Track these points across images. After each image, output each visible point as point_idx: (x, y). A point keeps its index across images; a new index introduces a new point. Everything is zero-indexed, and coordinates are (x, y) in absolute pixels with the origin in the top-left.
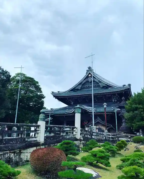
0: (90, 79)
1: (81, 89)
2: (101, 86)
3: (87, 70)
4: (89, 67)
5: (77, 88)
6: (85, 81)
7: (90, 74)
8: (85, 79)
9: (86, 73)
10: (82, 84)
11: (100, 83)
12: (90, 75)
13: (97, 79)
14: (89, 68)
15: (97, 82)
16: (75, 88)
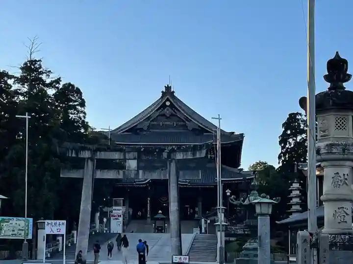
0: (168, 110)
1: (149, 128)
2: (190, 128)
3: (163, 92)
4: (166, 86)
6: (158, 114)
7: (168, 100)
8: (157, 110)
9: (160, 97)
11: (186, 122)
12: (168, 103)
13: (182, 114)
14: (168, 88)
15: (180, 118)
16: (136, 126)
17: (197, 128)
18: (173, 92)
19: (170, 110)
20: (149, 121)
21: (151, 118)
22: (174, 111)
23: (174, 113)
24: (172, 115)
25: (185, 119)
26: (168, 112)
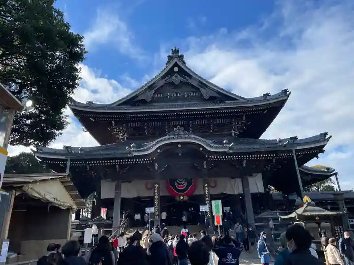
0: (176, 77)
1: (154, 101)
2: (206, 97)
4: (174, 49)
5: (140, 98)
6: (162, 83)
7: (176, 65)
8: (163, 78)
9: (166, 62)
10: (156, 88)
11: (201, 89)
12: (176, 69)
13: (195, 79)
14: (175, 51)
15: (193, 86)
16: (136, 96)
17: (217, 95)
18: (182, 56)
19: (179, 77)
20: (153, 91)
21: (155, 87)
22: (185, 78)
23: (184, 80)
24: (182, 83)
25: (199, 85)
26: (176, 79)
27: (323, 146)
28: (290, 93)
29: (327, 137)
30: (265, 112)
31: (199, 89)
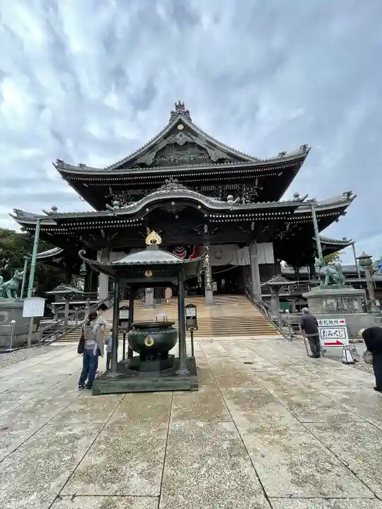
0: (181, 136)
2: (215, 159)
3: (172, 112)
4: (178, 104)
5: (139, 161)
6: (164, 143)
7: (180, 122)
8: (165, 137)
9: (169, 120)
10: (159, 148)
11: (208, 150)
12: (180, 127)
13: (202, 138)
14: (180, 106)
15: (200, 148)
16: (135, 159)
17: (225, 156)
18: (188, 112)
19: (184, 136)
20: (154, 153)
22: (191, 138)
23: (190, 140)
24: (187, 143)
25: (207, 146)
26: (181, 139)
27: (345, 207)
28: (310, 149)
29: (351, 197)
30: (279, 175)
31: (206, 150)
